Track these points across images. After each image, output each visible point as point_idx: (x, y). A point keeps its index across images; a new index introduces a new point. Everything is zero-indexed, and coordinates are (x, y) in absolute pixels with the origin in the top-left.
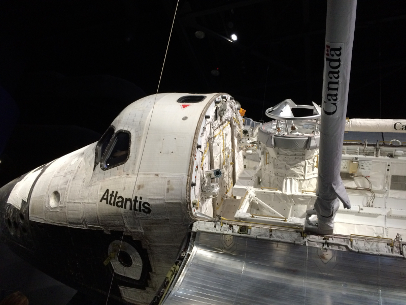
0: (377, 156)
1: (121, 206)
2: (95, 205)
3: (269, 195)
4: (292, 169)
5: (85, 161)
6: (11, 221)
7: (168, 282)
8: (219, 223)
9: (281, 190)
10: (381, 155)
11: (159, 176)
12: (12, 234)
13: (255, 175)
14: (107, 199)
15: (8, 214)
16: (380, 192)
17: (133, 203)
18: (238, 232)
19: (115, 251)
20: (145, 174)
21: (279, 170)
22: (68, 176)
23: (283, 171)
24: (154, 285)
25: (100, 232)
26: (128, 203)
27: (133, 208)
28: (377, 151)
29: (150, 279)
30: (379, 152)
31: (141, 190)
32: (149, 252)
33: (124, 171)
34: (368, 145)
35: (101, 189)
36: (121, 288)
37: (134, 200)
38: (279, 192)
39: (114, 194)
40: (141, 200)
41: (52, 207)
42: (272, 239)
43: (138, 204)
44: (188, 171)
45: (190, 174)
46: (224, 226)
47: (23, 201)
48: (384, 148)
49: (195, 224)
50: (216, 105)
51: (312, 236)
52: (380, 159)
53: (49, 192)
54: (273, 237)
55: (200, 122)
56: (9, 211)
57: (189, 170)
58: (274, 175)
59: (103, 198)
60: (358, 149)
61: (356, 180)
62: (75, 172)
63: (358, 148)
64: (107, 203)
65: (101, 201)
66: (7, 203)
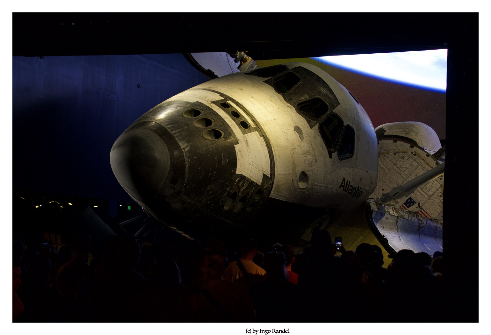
2: (335, 190)
5: (315, 143)
6: (240, 194)
11: (368, 172)
12: (226, 208)
14: (344, 186)
15: (237, 187)
17: (356, 191)
20: (362, 170)
22: (309, 157)
26: (354, 191)
31: (361, 181)
33: (351, 164)
35: (340, 177)
37: (357, 189)
39: (348, 182)
40: (360, 190)
41: (300, 187)
43: (359, 192)
47: (264, 175)
49: (371, 205)
53: (296, 172)
59: (341, 186)
62: (314, 155)
64: (343, 190)
65: (340, 187)
66: (237, 173)
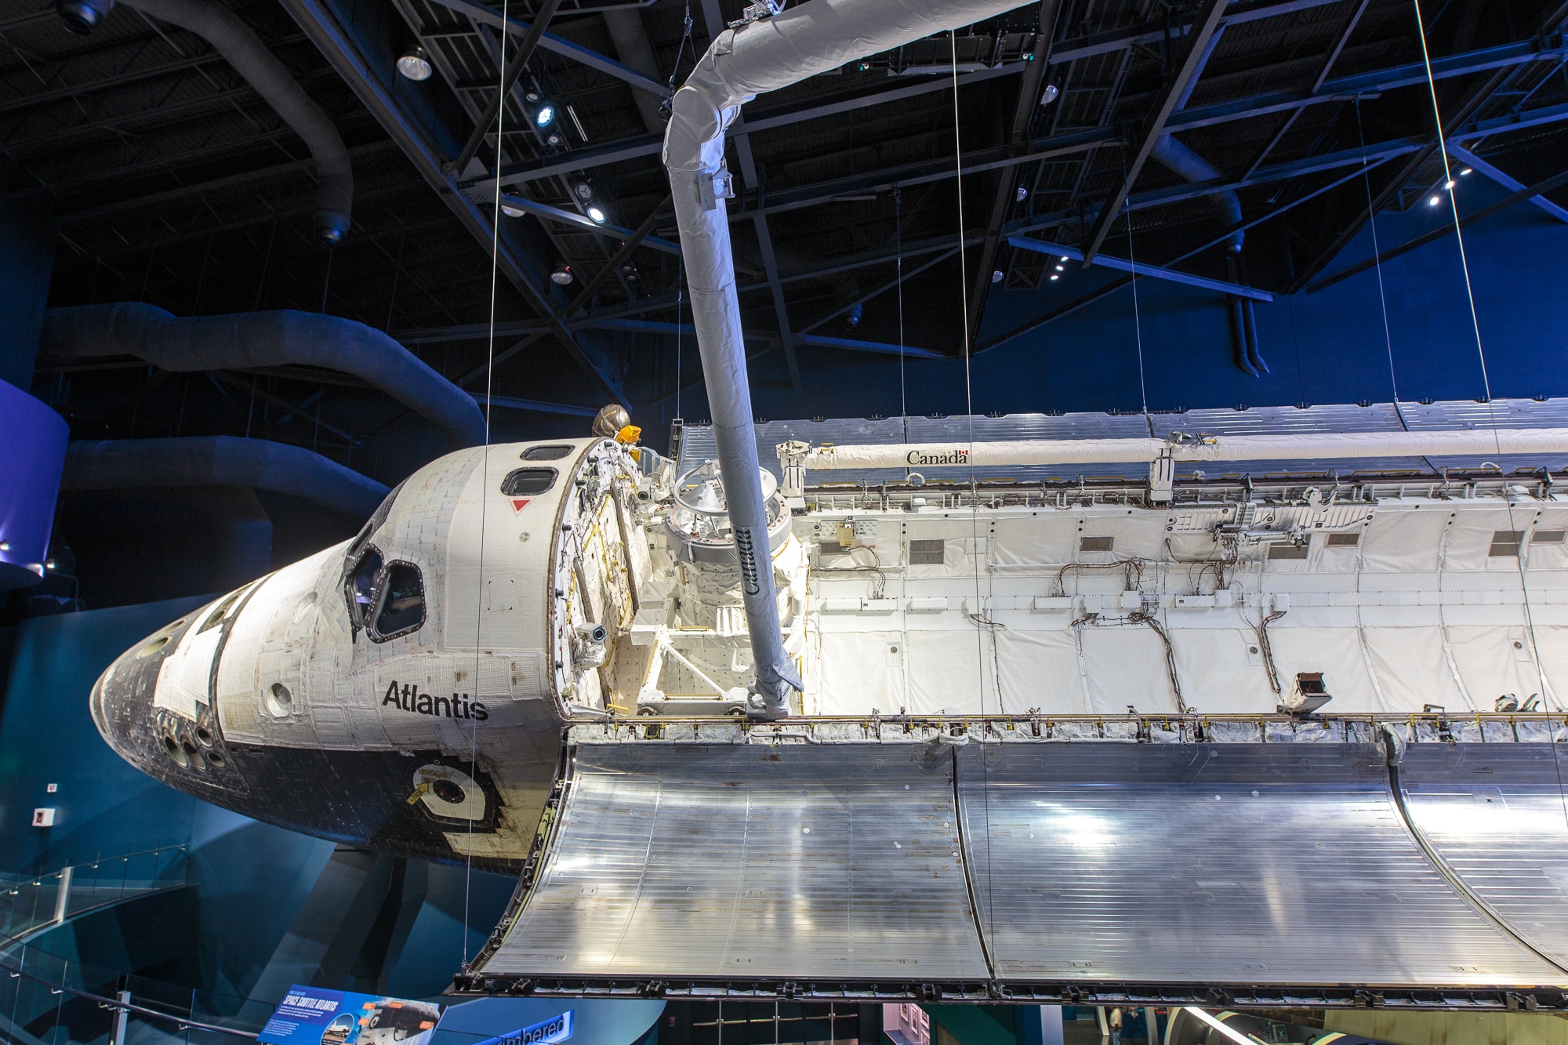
0: (885, 509)
1: (430, 712)
2: (372, 710)
3: (695, 640)
4: (729, 593)
5: (328, 619)
6: (176, 741)
7: (542, 841)
8: (612, 725)
9: (714, 628)
10: (892, 505)
11: (494, 654)
12: (183, 764)
13: (669, 596)
14: (396, 700)
15: (164, 728)
16: (895, 571)
17: (452, 705)
18: (645, 737)
19: (427, 781)
20: (464, 651)
21: (708, 595)
22: (296, 651)
23: (715, 596)
24: (511, 824)
25: (394, 755)
26: (442, 706)
27: (452, 714)
28: (884, 499)
29: (501, 816)
30: (888, 501)
31: (462, 681)
32: (493, 776)
33: (420, 644)
34: (870, 490)
35: (380, 680)
36: (449, 836)
37: (452, 701)
38: (711, 632)
39: (410, 690)
40: (465, 700)
41: (276, 715)
42: (698, 741)
43: (461, 707)
44: (545, 644)
45: (550, 650)
46: (621, 729)
47: (198, 703)
48: (894, 494)
49: (571, 732)
50: (579, 488)
51: (757, 728)
52: (890, 516)
53: (260, 687)
54: (700, 738)
55: (553, 545)
56: (166, 724)
57: (548, 642)
58: (699, 602)
59: (387, 698)
60: (853, 500)
61: (853, 554)
62: (311, 644)
63: (852, 497)
64: (399, 707)
65: (385, 703)
66: (155, 706)
